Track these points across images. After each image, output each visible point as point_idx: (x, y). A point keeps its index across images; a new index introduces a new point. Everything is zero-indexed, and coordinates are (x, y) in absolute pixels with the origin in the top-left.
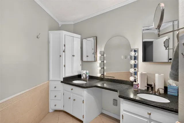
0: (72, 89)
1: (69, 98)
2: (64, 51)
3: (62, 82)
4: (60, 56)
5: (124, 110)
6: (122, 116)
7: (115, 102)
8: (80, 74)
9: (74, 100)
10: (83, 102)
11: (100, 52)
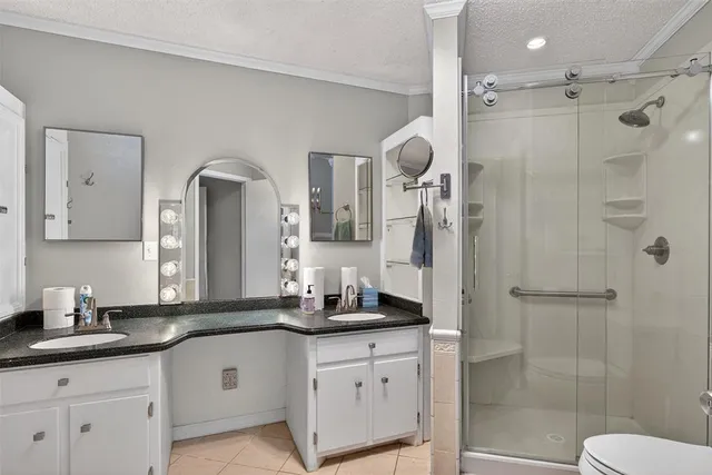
0: (63, 382)
5: (318, 365)
6: (315, 382)
7: (230, 378)
8: (23, 309)
9: (85, 428)
10: (150, 414)
11: (160, 201)
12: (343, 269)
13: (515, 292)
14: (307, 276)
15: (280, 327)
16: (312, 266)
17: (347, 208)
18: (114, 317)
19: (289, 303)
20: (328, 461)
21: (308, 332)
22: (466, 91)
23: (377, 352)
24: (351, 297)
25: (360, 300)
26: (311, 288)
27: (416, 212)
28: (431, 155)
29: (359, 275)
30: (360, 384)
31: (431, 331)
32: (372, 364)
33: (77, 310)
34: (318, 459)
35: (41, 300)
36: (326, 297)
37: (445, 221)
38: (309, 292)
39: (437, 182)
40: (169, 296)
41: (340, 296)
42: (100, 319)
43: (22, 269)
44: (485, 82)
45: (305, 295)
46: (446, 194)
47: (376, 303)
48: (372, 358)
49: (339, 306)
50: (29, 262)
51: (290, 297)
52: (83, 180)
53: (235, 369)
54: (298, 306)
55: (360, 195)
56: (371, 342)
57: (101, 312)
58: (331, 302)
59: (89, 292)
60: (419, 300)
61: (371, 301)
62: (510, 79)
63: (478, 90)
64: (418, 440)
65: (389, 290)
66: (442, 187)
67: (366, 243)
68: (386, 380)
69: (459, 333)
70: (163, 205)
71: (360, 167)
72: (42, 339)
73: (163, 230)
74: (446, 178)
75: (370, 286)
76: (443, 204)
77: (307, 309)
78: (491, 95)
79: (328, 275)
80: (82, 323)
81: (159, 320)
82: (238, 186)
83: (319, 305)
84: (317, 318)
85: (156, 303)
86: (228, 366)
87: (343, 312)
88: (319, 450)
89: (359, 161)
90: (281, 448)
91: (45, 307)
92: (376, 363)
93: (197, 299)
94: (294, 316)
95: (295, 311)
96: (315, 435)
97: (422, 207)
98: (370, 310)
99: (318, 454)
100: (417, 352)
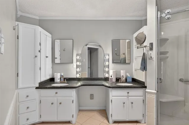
0: (56, 93)
1: (52, 104)
2: (39, 51)
3: (37, 88)
4: (36, 56)
5: (112, 96)
6: (111, 101)
7: (92, 97)
8: (51, 77)
9: (60, 103)
10: (73, 102)
11: (77, 54)
12: (121, 71)
13: (181, 80)
14: (111, 73)
15: (103, 85)
16: (112, 70)
17: (124, 54)
18: (67, 80)
19: (106, 79)
20: (115, 122)
21: (110, 87)
22: (159, 16)
23: (129, 94)
24: (123, 79)
25: (126, 80)
26: (112, 76)
27: (142, 55)
28: (145, 38)
29: (126, 73)
30: (124, 103)
31: (146, 90)
32: (128, 98)
33: (60, 78)
34: (112, 121)
35: (54, 76)
36: (116, 78)
37: (151, 57)
38: (111, 77)
39: (148, 45)
40: (78, 76)
41: (120, 78)
42: (64, 80)
43: (51, 69)
44: (166, 12)
45: (110, 77)
46: (151, 49)
47: (131, 81)
48: (128, 96)
49: (120, 81)
50: (52, 68)
51: (107, 78)
52: (63, 50)
53: (93, 95)
54: (108, 80)
55: (128, 50)
56: (128, 92)
57: (65, 79)
58: (118, 80)
59: (63, 74)
60: (144, 80)
61: (130, 80)
62: (176, 10)
63: (163, 15)
64: (143, 122)
65: (135, 77)
66: (150, 47)
67: (129, 64)
68: (132, 103)
69: (156, 92)
70: (77, 55)
71: (128, 42)
72: (54, 83)
73: (77, 61)
74: (151, 44)
75: (130, 76)
76: (150, 52)
77: (111, 81)
78: (168, 16)
79: (117, 73)
80: (61, 81)
81: (76, 81)
82: (97, 49)
83: (114, 80)
84: (113, 84)
85: (76, 77)
86: (92, 94)
87: (121, 83)
88: (113, 119)
89: (127, 41)
90: (104, 116)
91: (55, 77)
92: (129, 98)
93: (87, 77)
94: (107, 83)
95: (108, 81)
96: (111, 114)
97: (144, 53)
98: (129, 83)
99: (112, 120)
100: (143, 96)
